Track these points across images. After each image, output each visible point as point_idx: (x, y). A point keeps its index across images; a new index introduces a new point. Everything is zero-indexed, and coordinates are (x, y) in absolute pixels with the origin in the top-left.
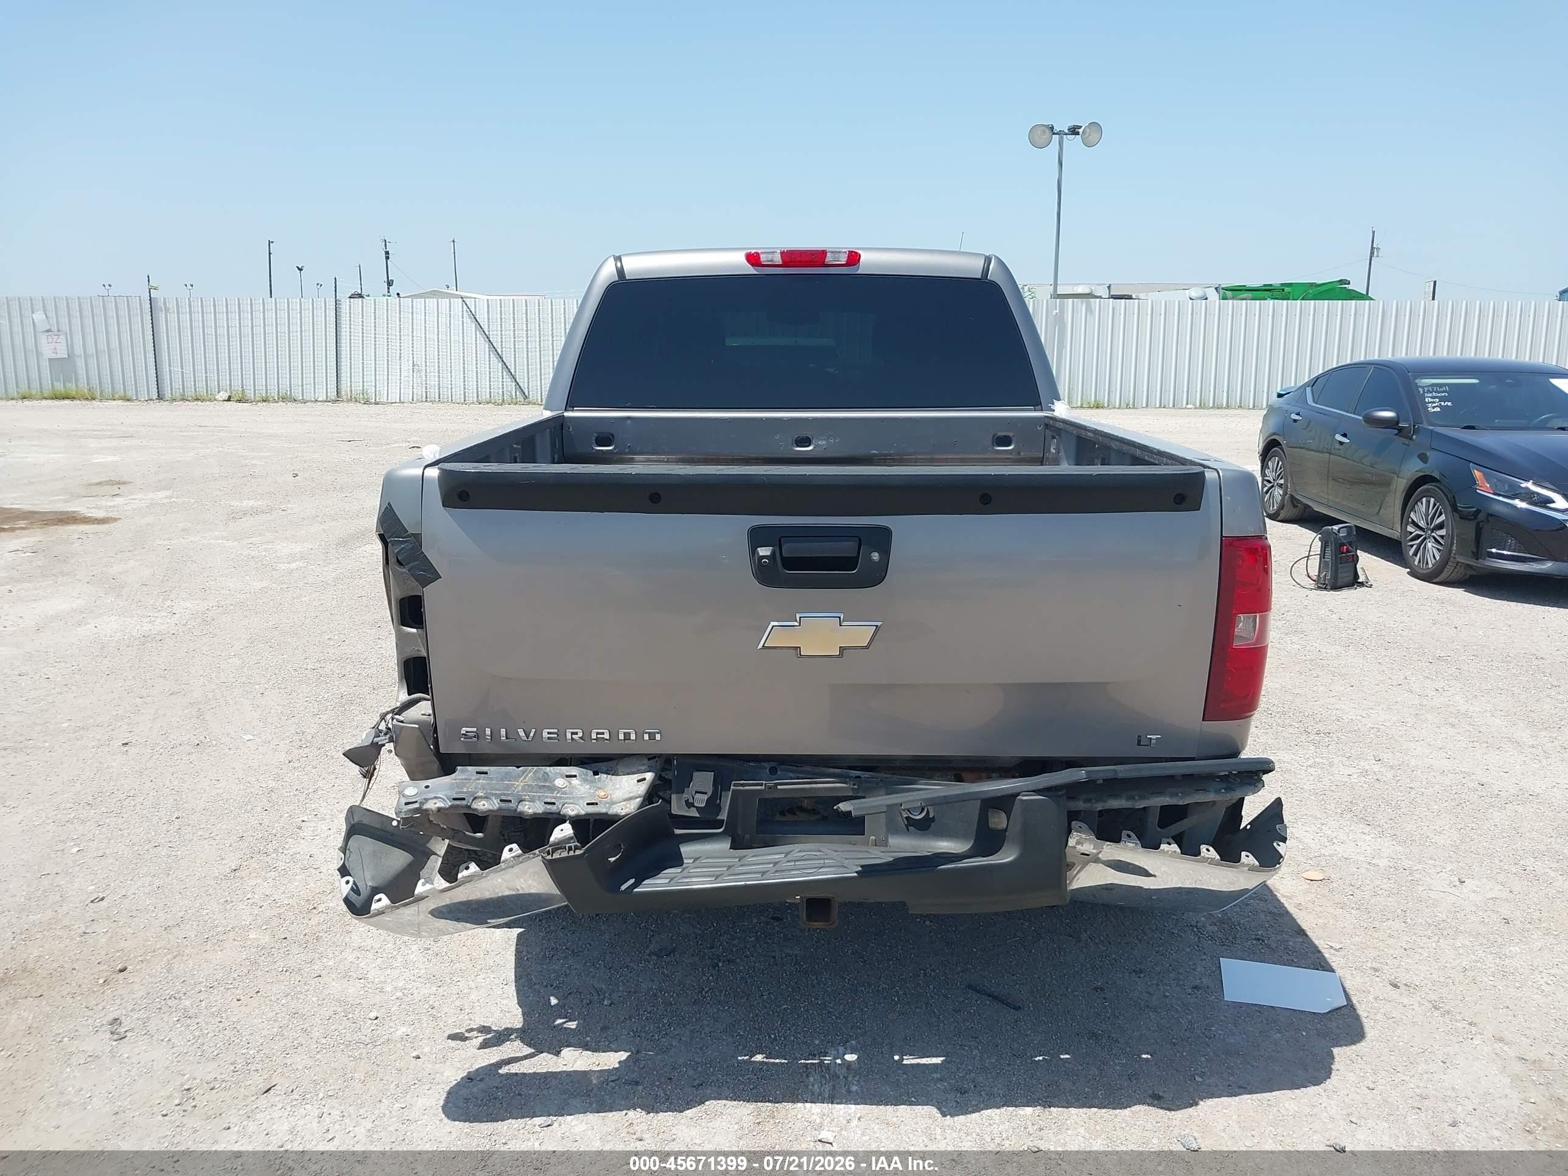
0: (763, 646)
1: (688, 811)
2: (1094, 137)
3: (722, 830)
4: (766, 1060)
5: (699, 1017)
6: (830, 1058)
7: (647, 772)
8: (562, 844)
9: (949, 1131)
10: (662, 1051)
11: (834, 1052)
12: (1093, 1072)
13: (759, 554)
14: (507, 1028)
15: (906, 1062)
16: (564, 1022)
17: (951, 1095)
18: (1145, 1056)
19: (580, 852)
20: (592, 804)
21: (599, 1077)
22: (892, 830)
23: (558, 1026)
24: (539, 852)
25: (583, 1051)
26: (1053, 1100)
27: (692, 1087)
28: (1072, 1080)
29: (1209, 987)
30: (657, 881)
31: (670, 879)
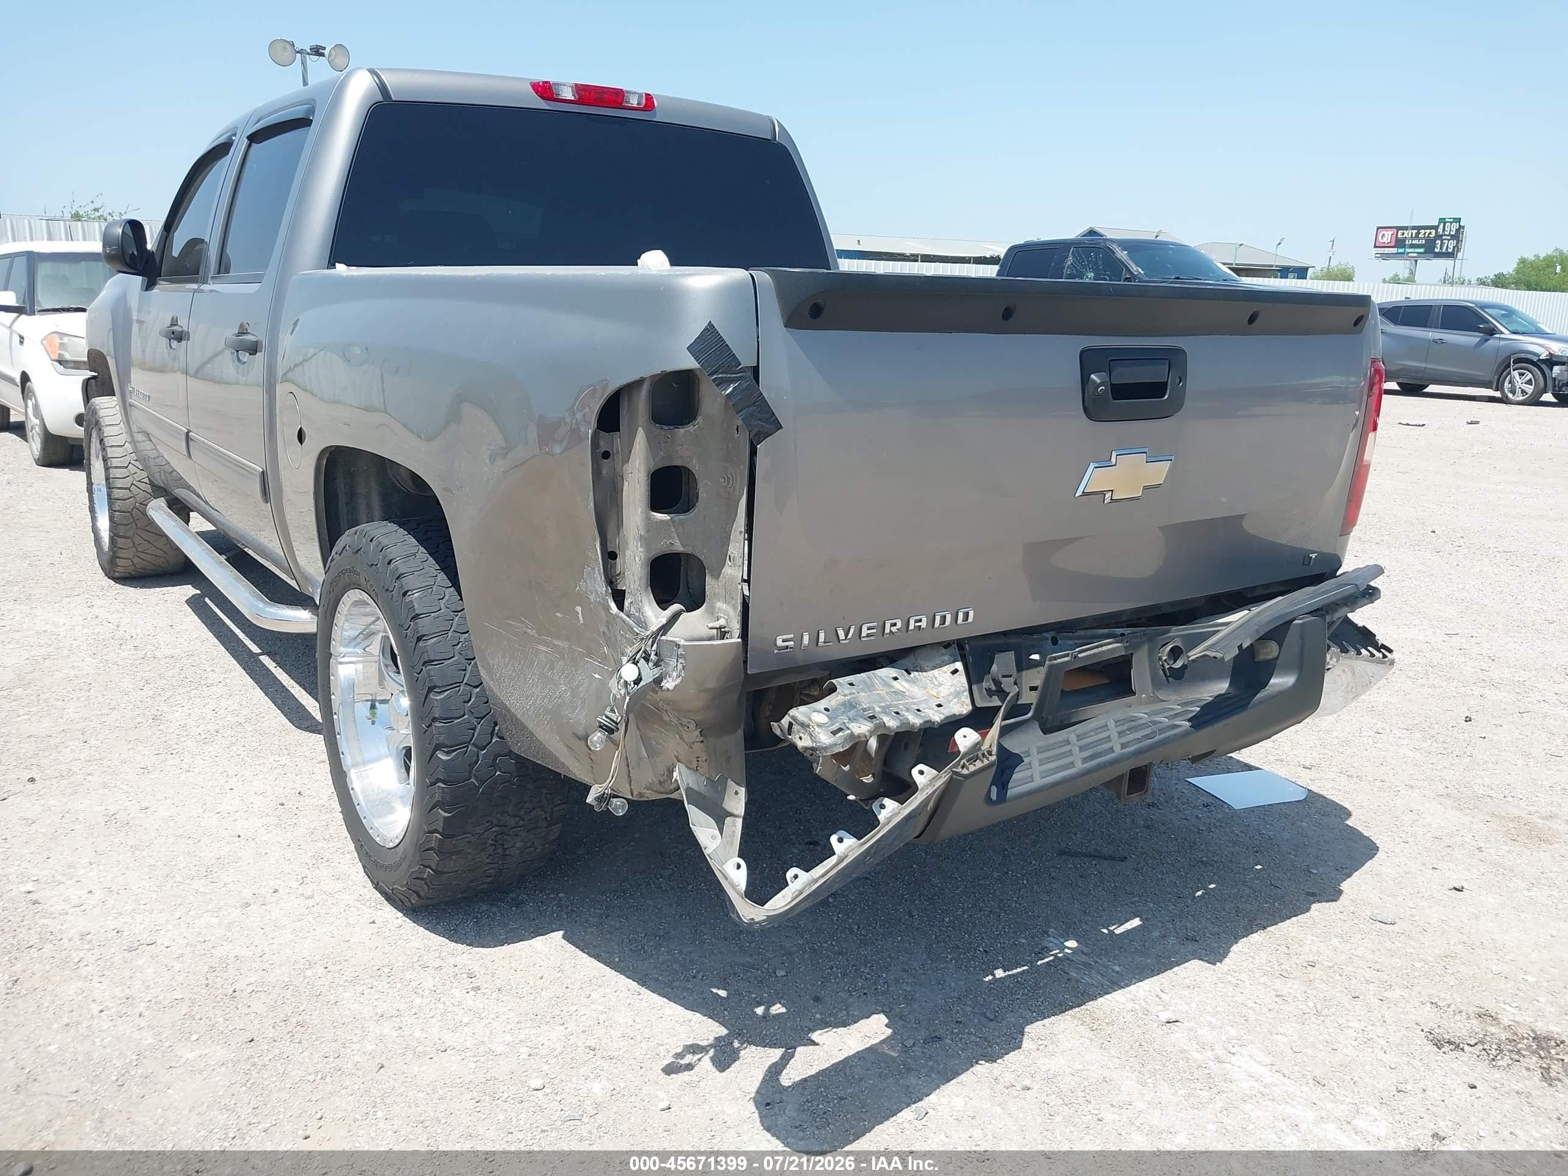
0: (1083, 492)
1: (991, 701)
3: (1030, 714)
4: (1010, 973)
5: (890, 956)
6: (1057, 951)
7: (954, 662)
8: (975, 752)
9: (1237, 974)
10: (909, 999)
11: (1051, 945)
12: (1248, 891)
13: (1094, 382)
14: (716, 1038)
15: (1117, 932)
16: (767, 1009)
17: (1190, 946)
18: (1259, 867)
19: (993, 758)
20: (939, 706)
21: (892, 1048)
22: (1157, 685)
23: (766, 1016)
24: (951, 768)
25: (835, 1030)
26: (1258, 922)
27: (991, 1020)
28: (1245, 903)
29: (1213, 803)
30: (1022, 782)
31: (1032, 776)
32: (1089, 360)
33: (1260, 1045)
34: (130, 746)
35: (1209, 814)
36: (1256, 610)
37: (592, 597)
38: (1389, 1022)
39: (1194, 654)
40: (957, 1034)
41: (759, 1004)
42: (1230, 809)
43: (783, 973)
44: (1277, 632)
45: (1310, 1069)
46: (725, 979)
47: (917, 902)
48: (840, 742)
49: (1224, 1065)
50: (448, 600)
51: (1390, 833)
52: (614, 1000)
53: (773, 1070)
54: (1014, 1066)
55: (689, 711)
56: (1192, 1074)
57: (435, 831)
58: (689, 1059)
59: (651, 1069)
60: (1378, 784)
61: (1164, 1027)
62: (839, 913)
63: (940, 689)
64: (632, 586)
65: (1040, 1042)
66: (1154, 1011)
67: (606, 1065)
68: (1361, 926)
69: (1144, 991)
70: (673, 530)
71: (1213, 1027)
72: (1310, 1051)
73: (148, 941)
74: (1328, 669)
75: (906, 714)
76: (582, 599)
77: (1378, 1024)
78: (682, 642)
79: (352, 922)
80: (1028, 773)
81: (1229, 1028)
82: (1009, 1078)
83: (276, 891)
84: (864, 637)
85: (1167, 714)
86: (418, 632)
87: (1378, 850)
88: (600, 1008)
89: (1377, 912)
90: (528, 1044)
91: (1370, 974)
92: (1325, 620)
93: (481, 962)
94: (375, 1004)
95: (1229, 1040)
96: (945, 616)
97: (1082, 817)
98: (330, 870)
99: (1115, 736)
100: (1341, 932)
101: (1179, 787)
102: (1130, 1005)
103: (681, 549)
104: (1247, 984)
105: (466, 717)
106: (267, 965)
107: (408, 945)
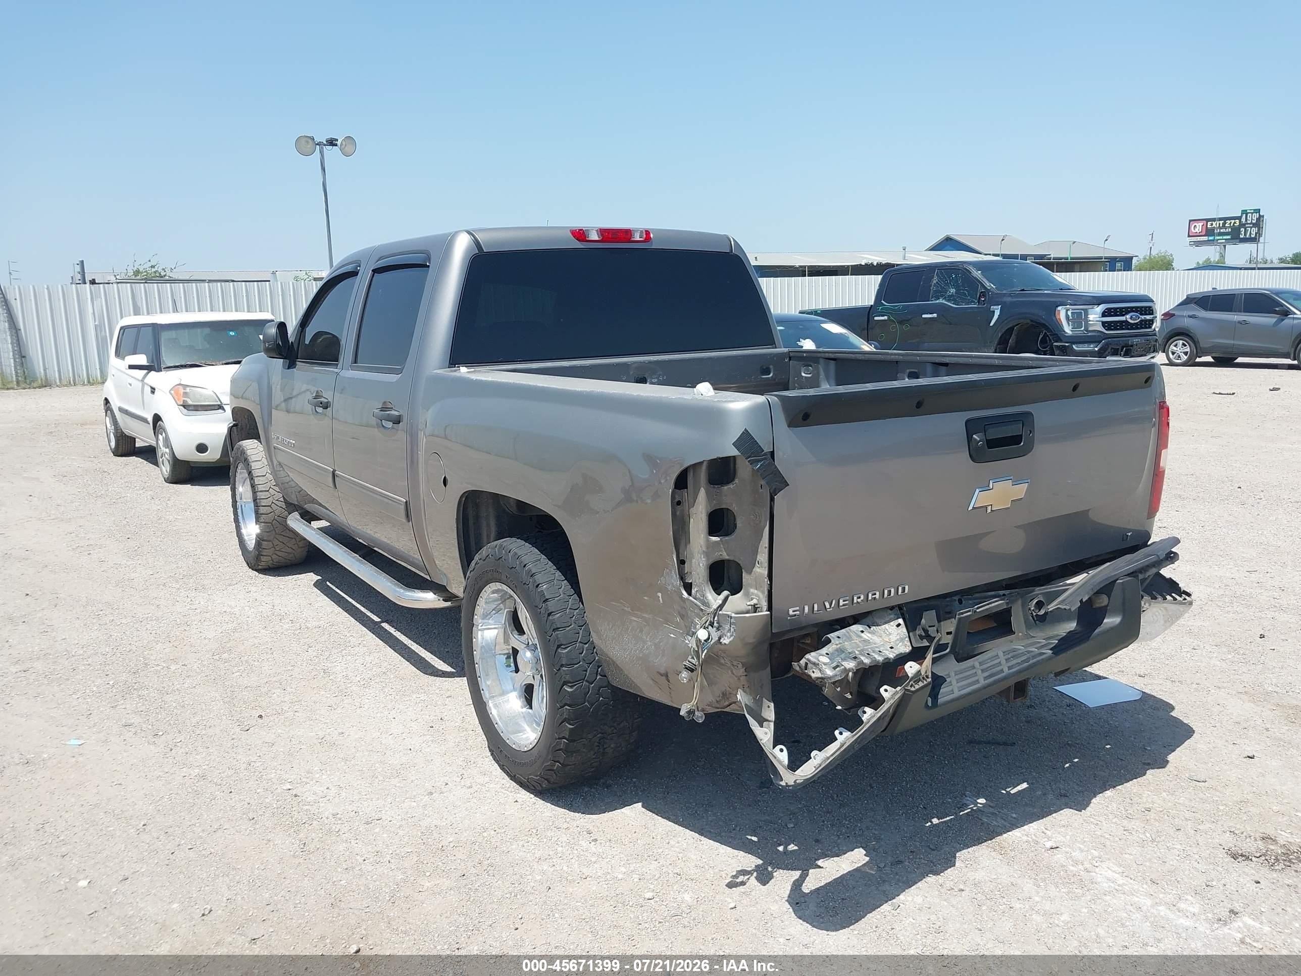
0: (973, 507)
1: (923, 643)
2: (349, 149)
3: (948, 650)
4: (942, 820)
5: (861, 813)
6: (972, 806)
7: (898, 619)
8: (918, 677)
9: (1096, 817)
10: (878, 839)
11: (968, 802)
12: (1101, 763)
13: (976, 439)
14: (756, 866)
15: (1012, 792)
16: (785, 848)
17: (1063, 800)
18: (1108, 746)
19: (929, 680)
20: (892, 648)
21: (871, 869)
22: (1028, 626)
23: (786, 851)
24: (904, 687)
25: (832, 859)
26: (1110, 783)
27: (933, 850)
28: (1100, 770)
29: (1074, 703)
30: (947, 694)
31: (952, 690)
32: (971, 427)
33: (1114, 861)
34: (315, 692)
35: (1071, 711)
36: (1092, 572)
37: (669, 588)
38: (1201, 844)
39: (1052, 607)
40: (912, 859)
41: (780, 845)
42: (1086, 707)
43: (792, 826)
44: (1107, 588)
45: (1148, 875)
46: (754, 831)
47: (874, 778)
48: (838, 673)
49: (1091, 873)
50: (564, 589)
51: (1203, 721)
52: (685, 844)
53: (796, 884)
54: (951, 877)
55: (738, 657)
56: (1070, 879)
57: (564, 738)
58: (741, 878)
59: (719, 885)
60: (1194, 686)
61: (1048, 852)
62: (822, 787)
63: (890, 637)
64: (697, 581)
65: (967, 863)
66: (1042, 842)
67: (689, 883)
68: (1182, 784)
69: (1034, 829)
70: (722, 546)
71: (1082, 851)
72: (1148, 864)
73: (377, 817)
74: (1144, 611)
75: (873, 654)
76: (663, 589)
77: (1194, 846)
78: (733, 615)
79: (503, 802)
80: (950, 688)
81: (1092, 851)
82: (949, 884)
83: (447, 784)
84: (841, 606)
85: (1035, 646)
86: (548, 610)
87: (1194, 733)
88: (678, 850)
89: (1194, 774)
90: (637, 873)
91: (1188, 815)
92: (1138, 579)
93: (593, 824)
94: (533, 852)
95: (1093, 858)
96: (890, 591)
97: (982, 716)
98: (478, 769)
99: (1003, 662)
100: (1167, 788)
101: (1049, 693)
102: (1025, 838)
103: (727, 557)
104: (1104, 823)
105: (581, 663)
106: (457, 831)
107: (543, 815)
